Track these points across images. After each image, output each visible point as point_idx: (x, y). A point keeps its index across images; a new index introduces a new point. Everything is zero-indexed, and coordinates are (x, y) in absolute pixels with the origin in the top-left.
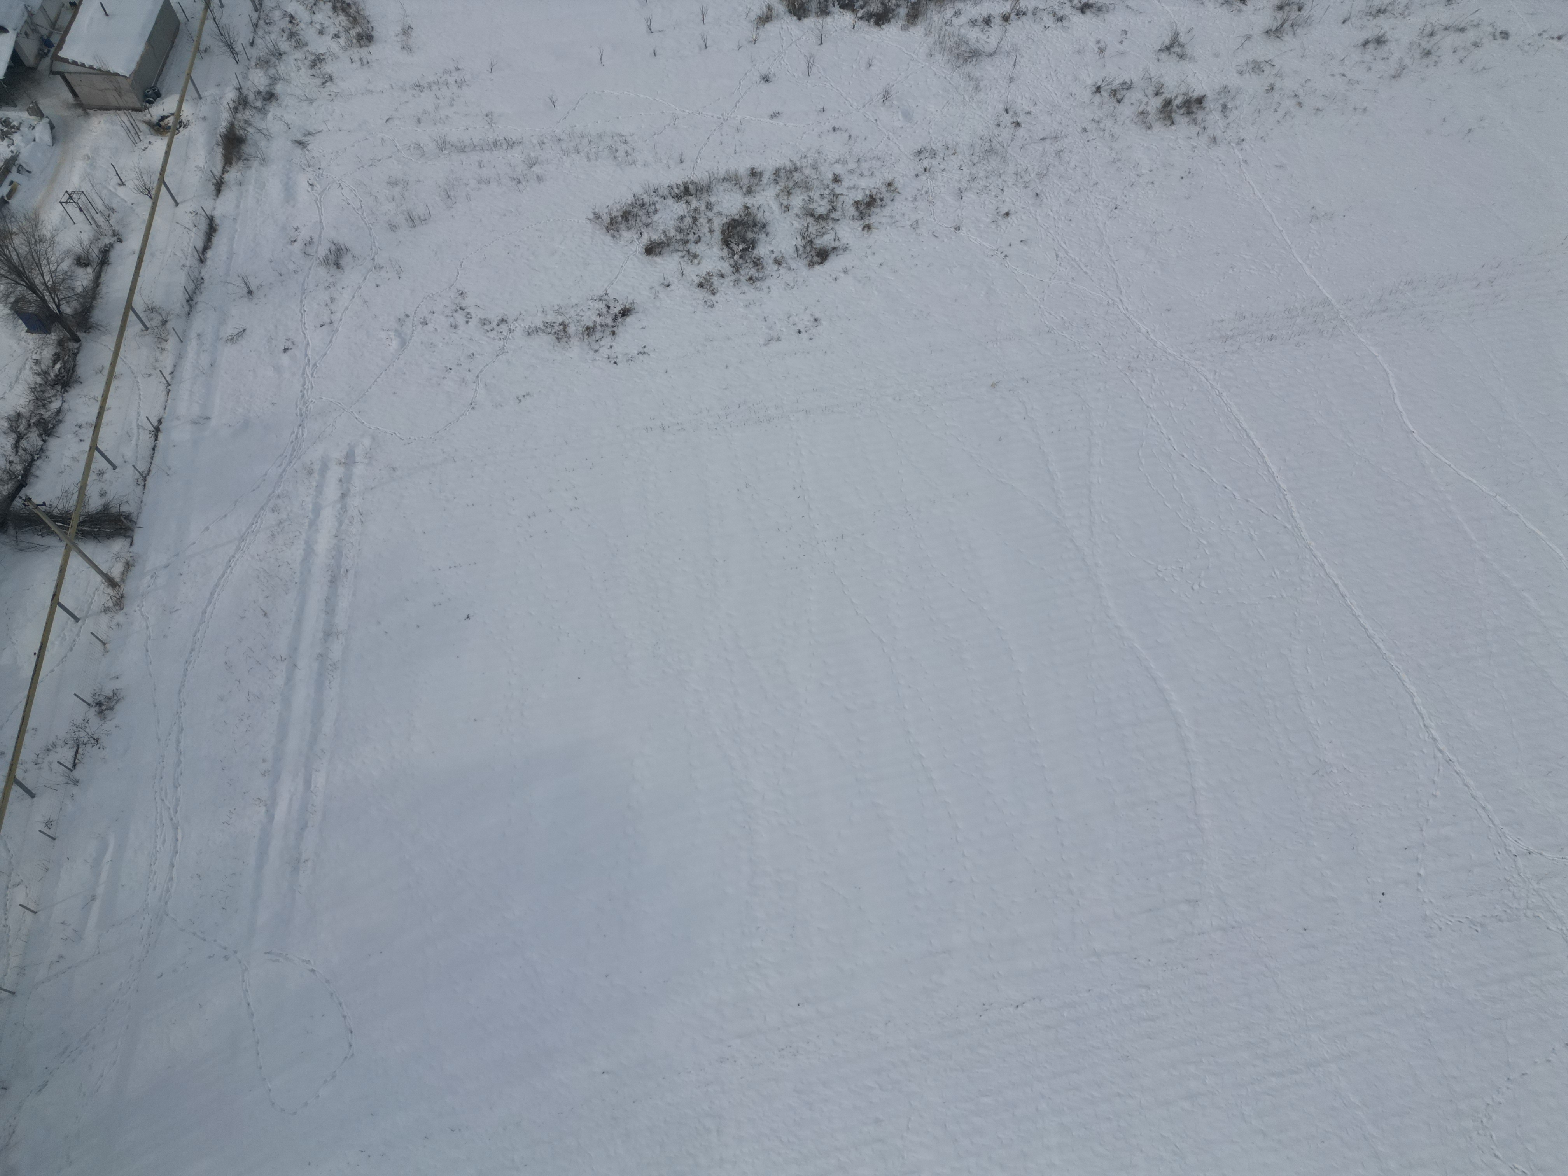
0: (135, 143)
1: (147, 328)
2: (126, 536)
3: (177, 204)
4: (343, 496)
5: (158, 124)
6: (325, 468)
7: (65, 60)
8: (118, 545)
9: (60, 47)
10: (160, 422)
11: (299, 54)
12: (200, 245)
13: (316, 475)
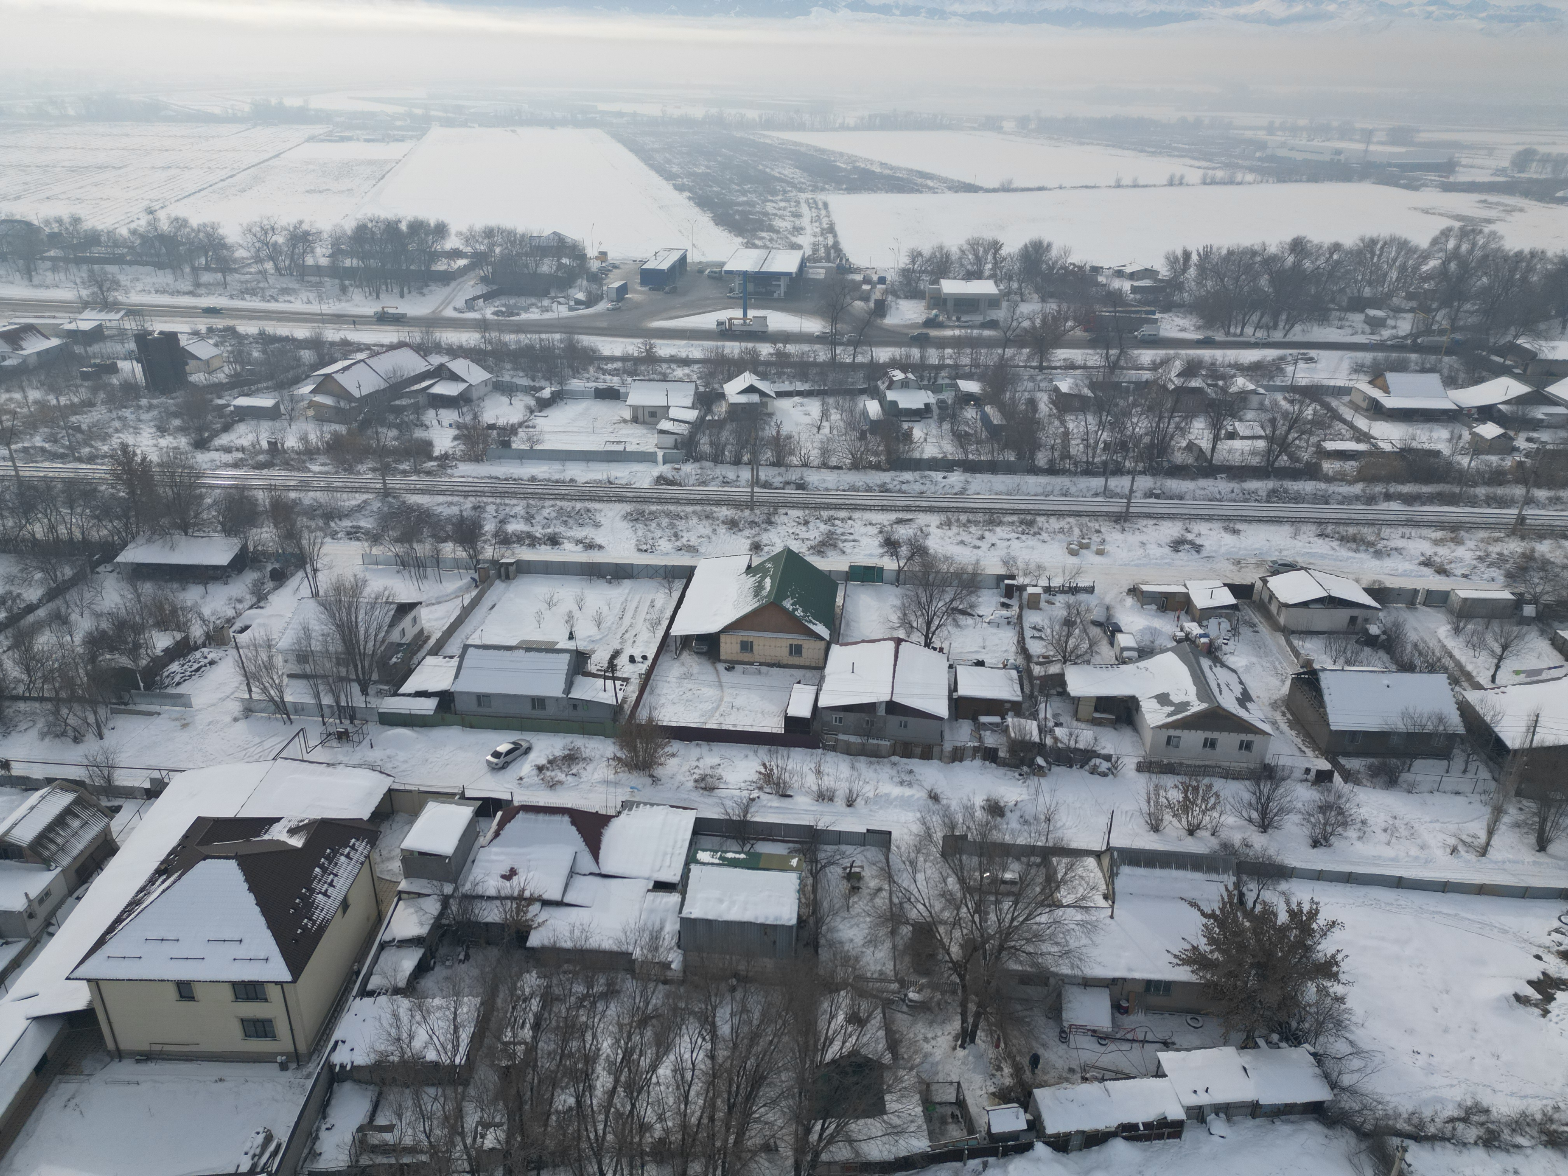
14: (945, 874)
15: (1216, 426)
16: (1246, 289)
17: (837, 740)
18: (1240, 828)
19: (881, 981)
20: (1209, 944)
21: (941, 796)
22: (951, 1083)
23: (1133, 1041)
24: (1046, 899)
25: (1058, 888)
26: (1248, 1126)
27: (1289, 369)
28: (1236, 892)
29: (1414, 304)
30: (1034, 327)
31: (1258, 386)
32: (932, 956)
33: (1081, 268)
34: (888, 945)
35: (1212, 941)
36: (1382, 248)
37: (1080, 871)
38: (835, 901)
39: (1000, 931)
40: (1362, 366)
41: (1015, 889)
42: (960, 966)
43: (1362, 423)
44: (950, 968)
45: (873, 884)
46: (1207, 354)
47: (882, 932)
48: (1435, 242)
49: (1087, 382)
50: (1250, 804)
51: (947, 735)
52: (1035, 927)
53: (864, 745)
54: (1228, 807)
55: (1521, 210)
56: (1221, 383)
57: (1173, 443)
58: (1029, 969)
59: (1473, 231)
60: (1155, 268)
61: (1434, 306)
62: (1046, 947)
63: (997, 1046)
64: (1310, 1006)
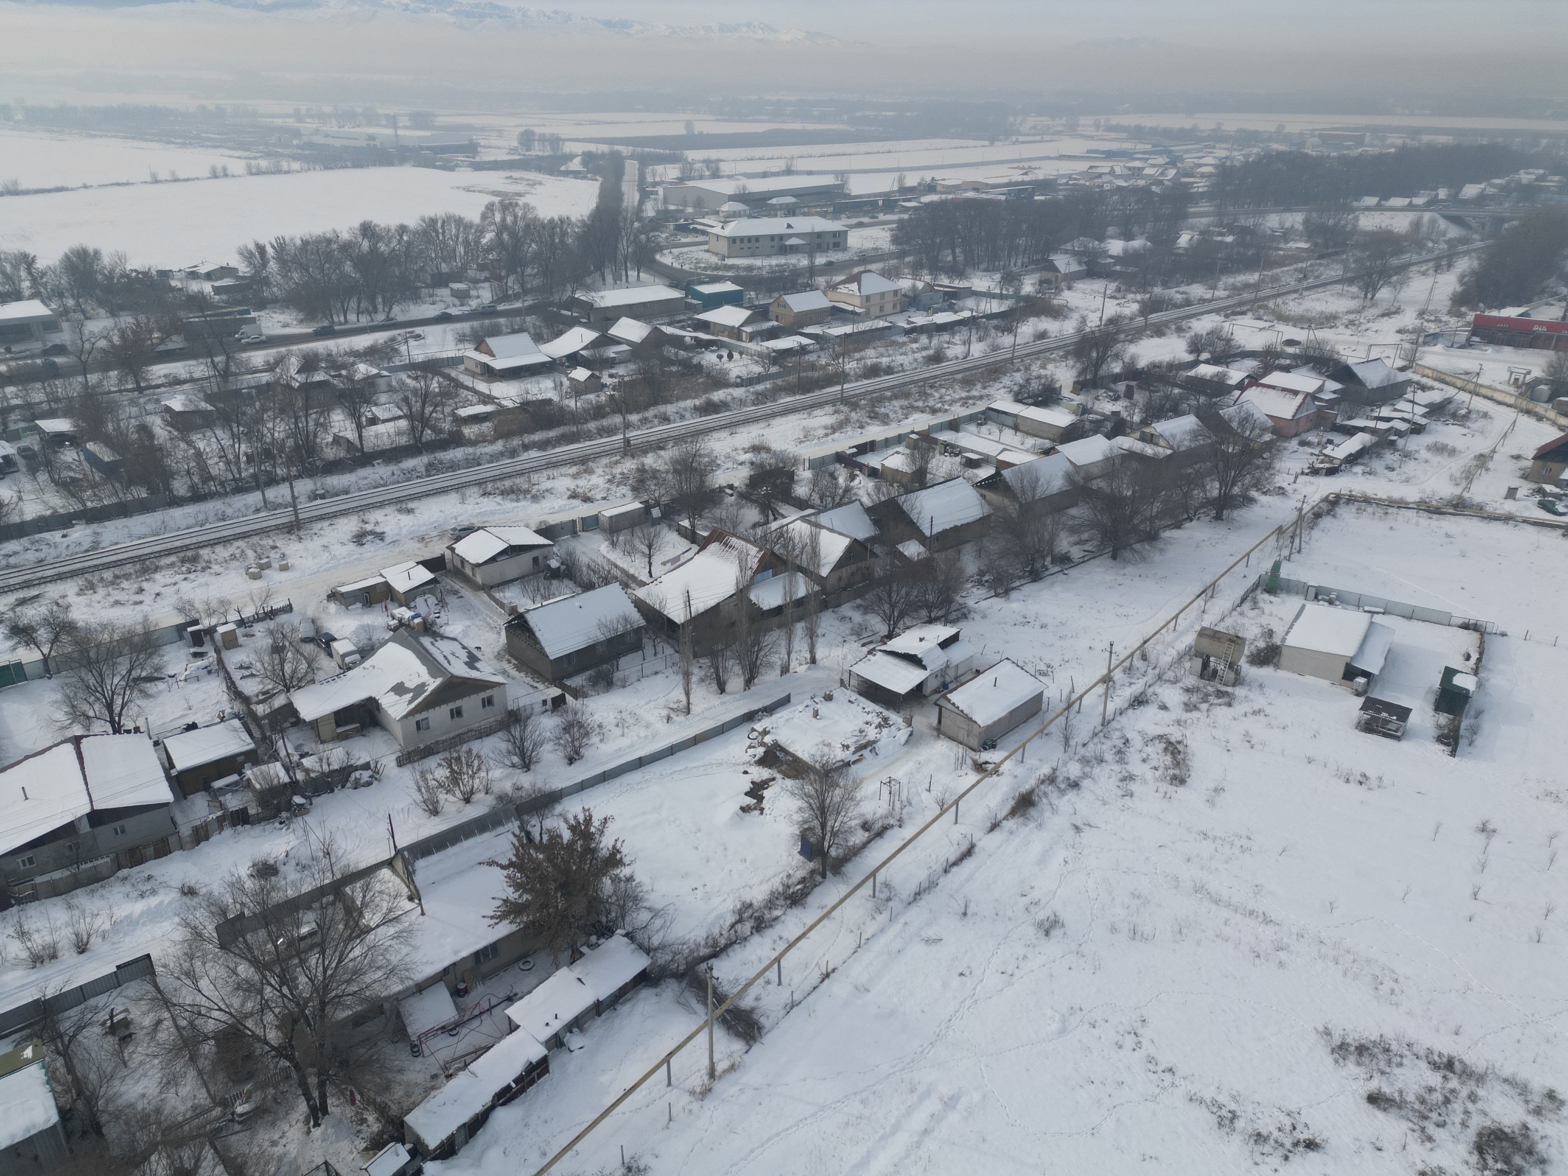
0: (956, 769)
1: (874, 896)
2: (748, 1043)
3: (956, 822)
4: (925, 1132)
5: (981, 765)
6: (927, 1094)
7: (949, 700)
8: (738, 1046)
9: (951, 692)
10: (834, 970)
11: (1117, 768)
12: (952, 859)
13: (915, 1096)
14: (232, 965)
15: (354, 415)
16: (334, 277)
17: (34, 887)
18: (507, 777)
19: (197, 1116)
20: (517, 891)
21: (198, 886)
22: (318, 1167)
23: (481, 1013)
24: (353, 932)
25: (361, 915)
26: (597, 1026)
27: (403, 348)
28: (523, 834)
29: (486, 274)
30: (113, 346)
31: (380, 369)
32: (249, 1056)
33: (146, 274)
34: (192, 1074)
35: (517, 886)
36: (443, 226)
37: (378, 887)
38: (105, 1065)
39: (315, 989)
40: (464, 335)
41: (317, 939)
42: (285, 1048)
43: (482, 387)
44: (273, 1057)
45: (148, 1021)
46: (320, 346)
47: (179, 1065)
48: (484, 216)
49: (201, 395)
50: (509, 752)
51: (179, 819)
52: (351, 964)
53: (75, 875)
54: (491, 762)
55: (540, 183)
56: (344, 372)
57: (318, 440)
58: (359, 1008)
59: (511, 204)
60: (231, 265)
61: (503, 274)
62: (368, 978)
63: (353, 1102)
64: (610, 897)
